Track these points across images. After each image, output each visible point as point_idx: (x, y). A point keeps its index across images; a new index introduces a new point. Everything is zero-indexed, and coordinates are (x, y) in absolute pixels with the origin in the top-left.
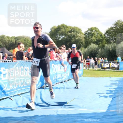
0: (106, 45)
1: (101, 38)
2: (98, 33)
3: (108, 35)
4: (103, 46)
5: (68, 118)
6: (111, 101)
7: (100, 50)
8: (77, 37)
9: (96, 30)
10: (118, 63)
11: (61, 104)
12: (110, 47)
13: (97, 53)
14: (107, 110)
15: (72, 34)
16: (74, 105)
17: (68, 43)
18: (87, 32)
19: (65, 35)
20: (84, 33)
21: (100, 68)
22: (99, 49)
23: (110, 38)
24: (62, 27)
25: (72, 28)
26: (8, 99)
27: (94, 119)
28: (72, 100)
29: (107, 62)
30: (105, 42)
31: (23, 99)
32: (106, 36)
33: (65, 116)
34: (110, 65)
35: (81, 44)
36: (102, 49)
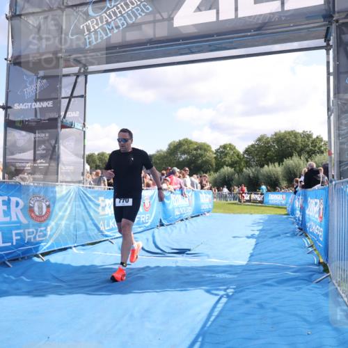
0: (244, 170)
1: (238, 159)
2: (234, 152)
4: (241, 171)
6: (254, 249)
7: (236, 176)
8: (205, 156)
9: (231, 147)
10: (262, 194)
11: (182, 252)
13: (233, 180)
14: (249, 261)
15: (198, 152)
16: (201, 253)
17: (193, 165)
18: (219, 149)
19: (188, 153)
20: (215, 152)
23: (250, 159)
24: (184, 143)
25: (198, 145)
26: (107, 242)
27: (230, 274)
28: (198, 246)
29: (247, 192)
30: (243, 164)
32: (246, 156)
33: (187, 269)
34: (250, 197)
35: (211, 167)
36: (240, 174)
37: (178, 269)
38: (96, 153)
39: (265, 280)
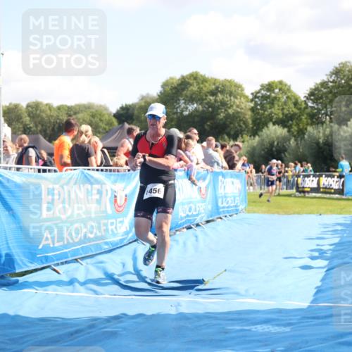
1: (296, 111)
2: (288, 97)
3: (313, 102)
4: (301, 132)
5: (206, 321)
6: (323, 280)
7: (292, 142)
8: (232, 106)
9: (283, 88)
10: (341, 177)
11: (189, 285)
12: (321, 135)
13: (285, 150)
14: (312, 302)
15: (218, 98)
16: (224, 288)
17: (208, 123)
18: (258, 92)
19: (200, 101)
20: (251, 97)
21: (294, 191)
22: (289, 140)
23: (319, 110)
24: (191, 82)
25: (217, 84)
26: (48, 270)
27: (278, 325)
29: (312, 173)
30: (305, 120)
31: (87, 270)
32: (310, 104)
33: (198, 317)
34: (318, 183)
35: (244, 126)
36: (299, 139)
37: (182, 317)
38: (24, 105)
39: (342, 335)
